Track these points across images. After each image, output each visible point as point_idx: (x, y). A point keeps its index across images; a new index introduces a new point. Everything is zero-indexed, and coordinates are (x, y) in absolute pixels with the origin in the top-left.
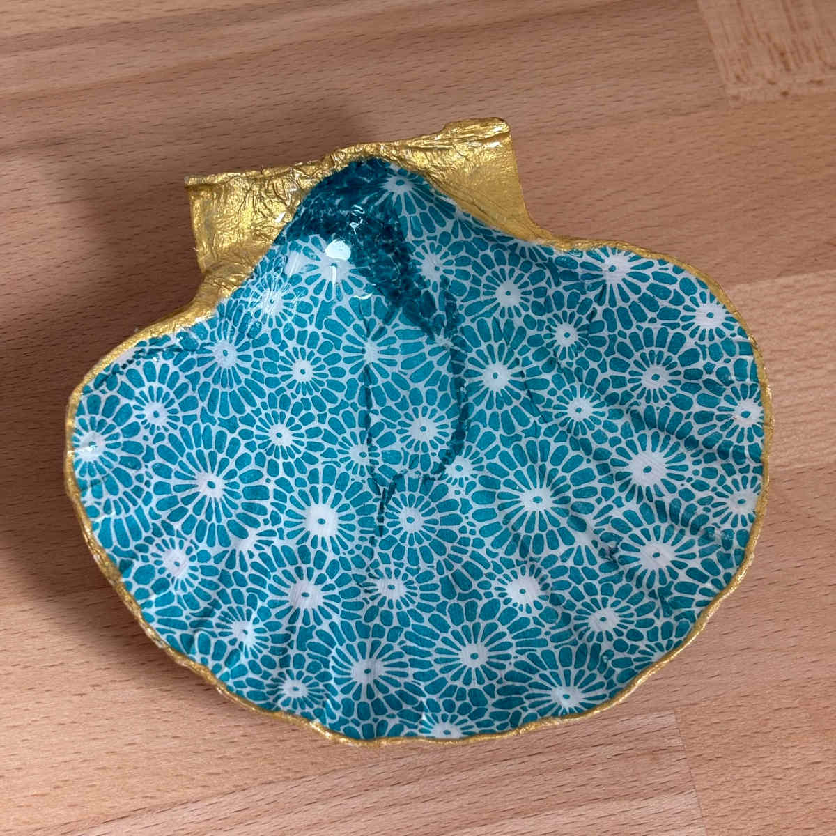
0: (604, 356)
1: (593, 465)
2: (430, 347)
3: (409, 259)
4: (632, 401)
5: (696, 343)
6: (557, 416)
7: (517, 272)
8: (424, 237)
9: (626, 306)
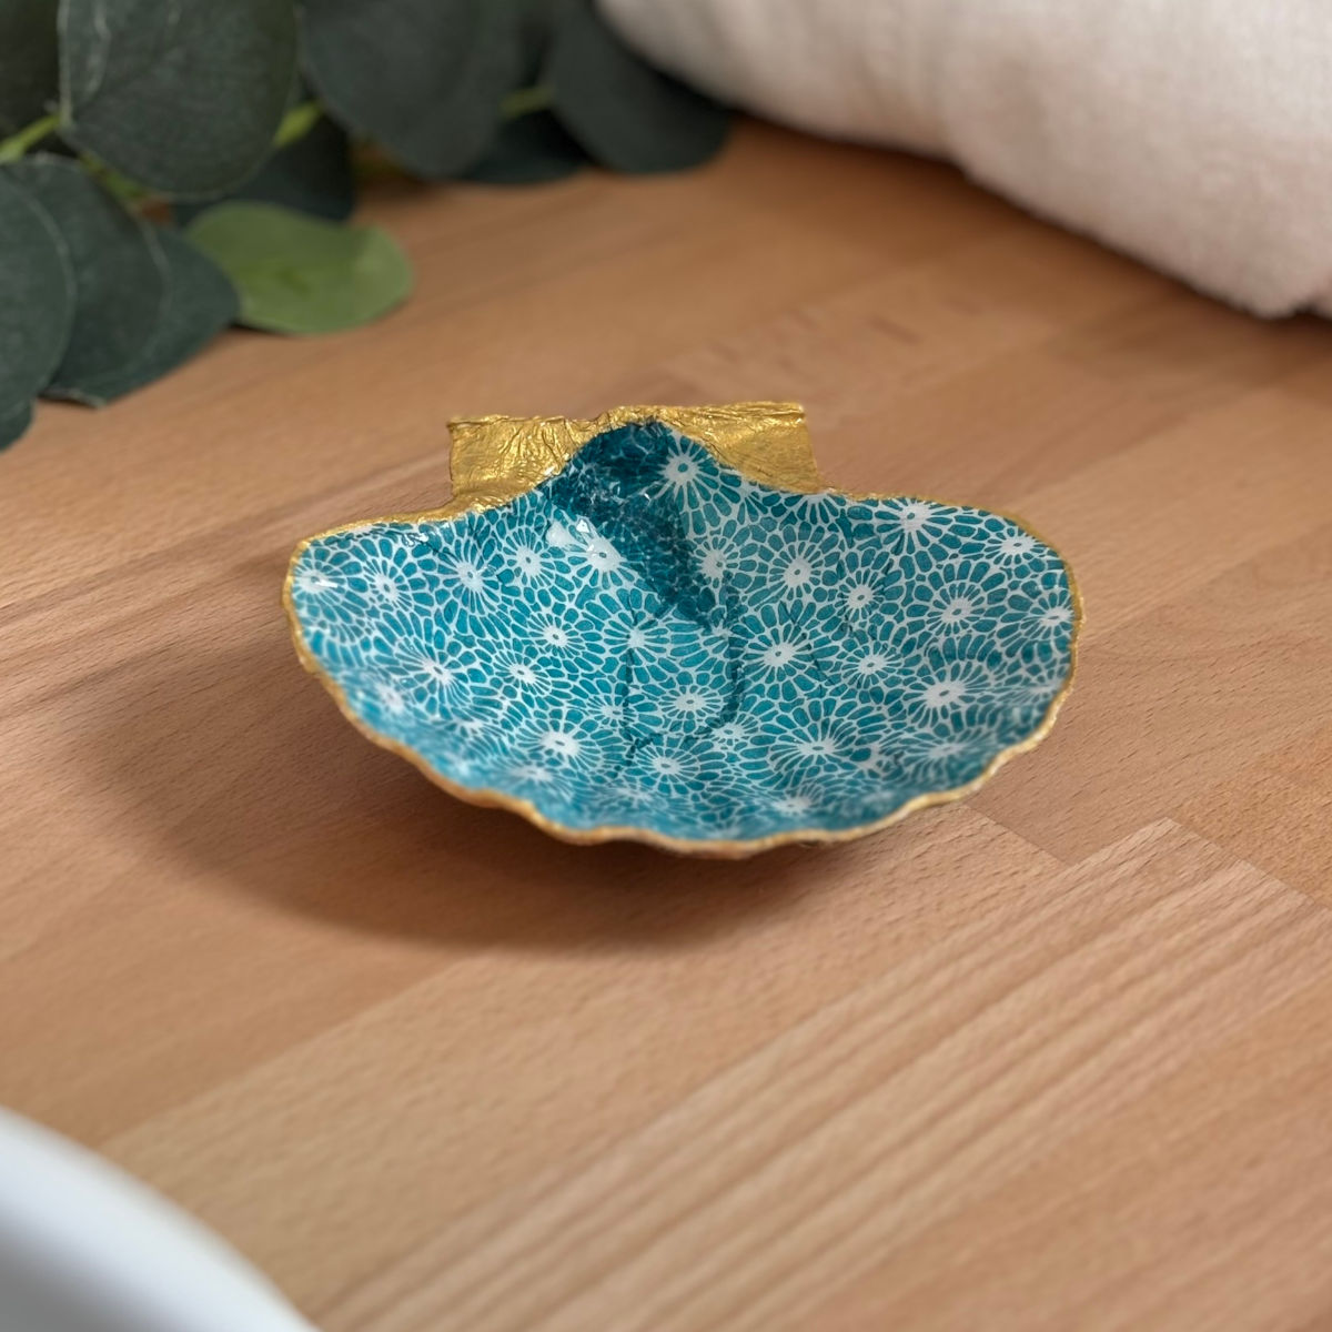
0: (900, 607)
1: (885, 710)
2: (706, 638)
3: (688, 557)
4: (930, 639)
5: (1001, 569)
6: (845, 676)
7: (808, 544)
8: (707, 533)
9: (926, 549)
